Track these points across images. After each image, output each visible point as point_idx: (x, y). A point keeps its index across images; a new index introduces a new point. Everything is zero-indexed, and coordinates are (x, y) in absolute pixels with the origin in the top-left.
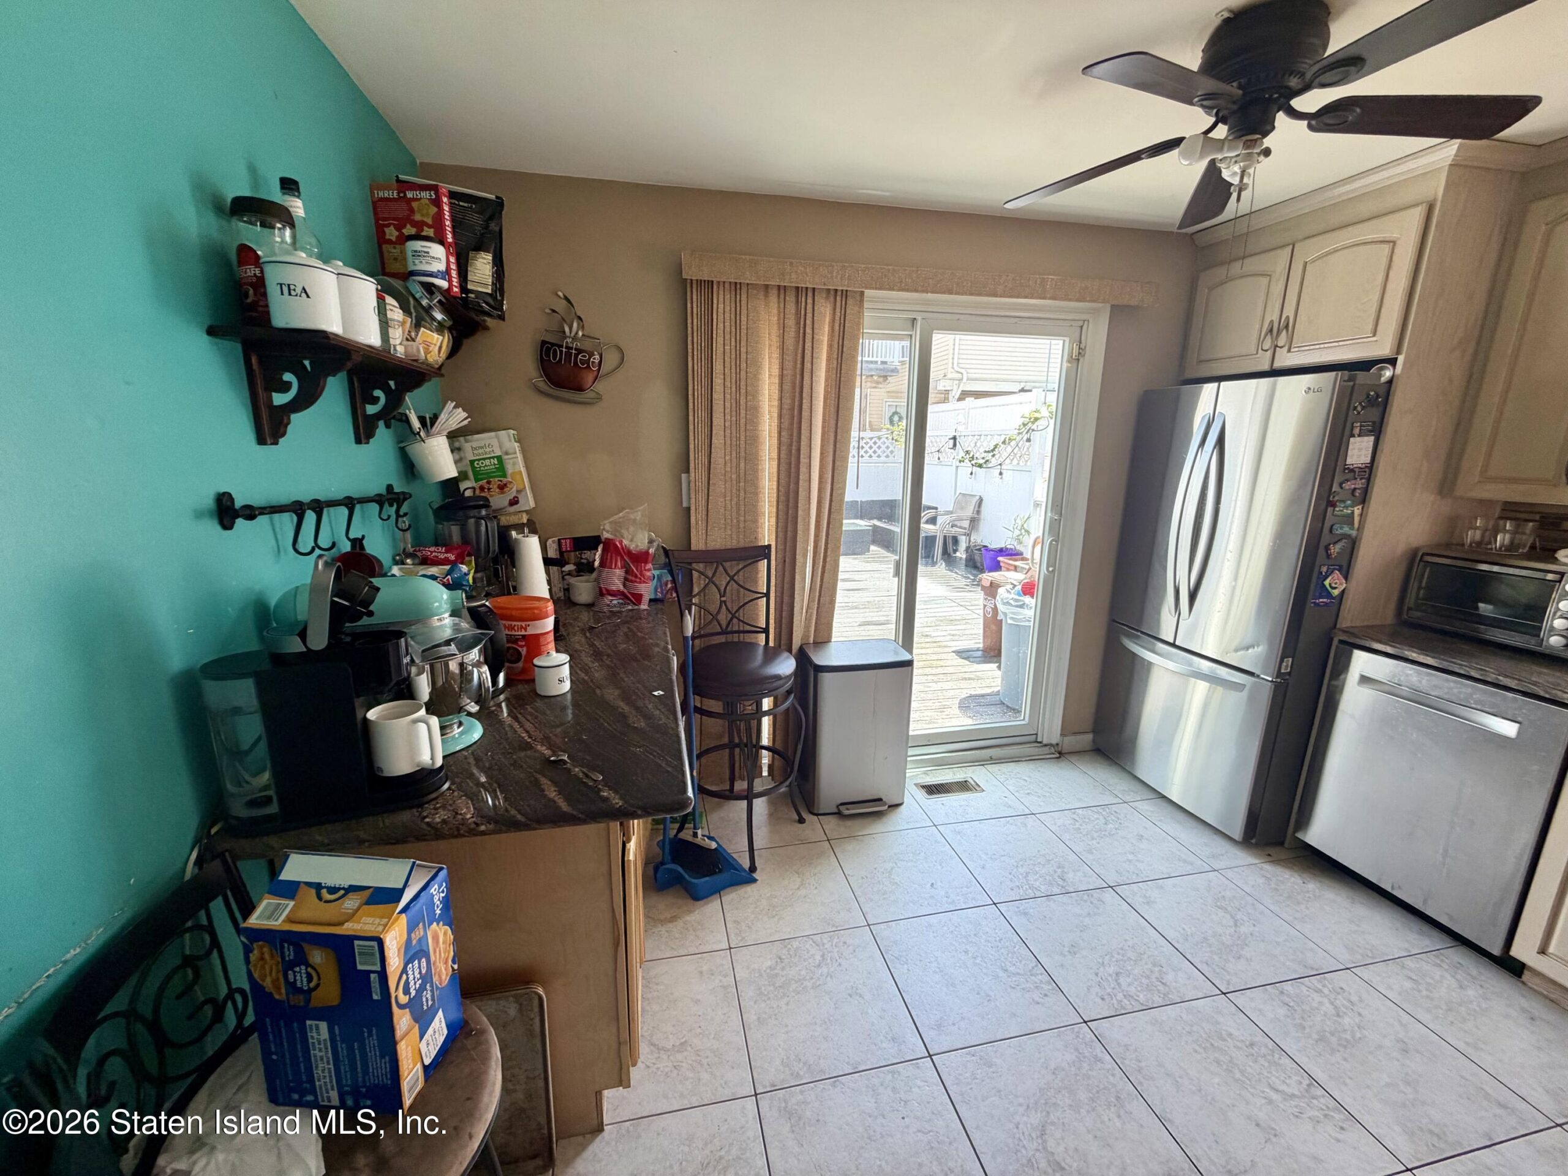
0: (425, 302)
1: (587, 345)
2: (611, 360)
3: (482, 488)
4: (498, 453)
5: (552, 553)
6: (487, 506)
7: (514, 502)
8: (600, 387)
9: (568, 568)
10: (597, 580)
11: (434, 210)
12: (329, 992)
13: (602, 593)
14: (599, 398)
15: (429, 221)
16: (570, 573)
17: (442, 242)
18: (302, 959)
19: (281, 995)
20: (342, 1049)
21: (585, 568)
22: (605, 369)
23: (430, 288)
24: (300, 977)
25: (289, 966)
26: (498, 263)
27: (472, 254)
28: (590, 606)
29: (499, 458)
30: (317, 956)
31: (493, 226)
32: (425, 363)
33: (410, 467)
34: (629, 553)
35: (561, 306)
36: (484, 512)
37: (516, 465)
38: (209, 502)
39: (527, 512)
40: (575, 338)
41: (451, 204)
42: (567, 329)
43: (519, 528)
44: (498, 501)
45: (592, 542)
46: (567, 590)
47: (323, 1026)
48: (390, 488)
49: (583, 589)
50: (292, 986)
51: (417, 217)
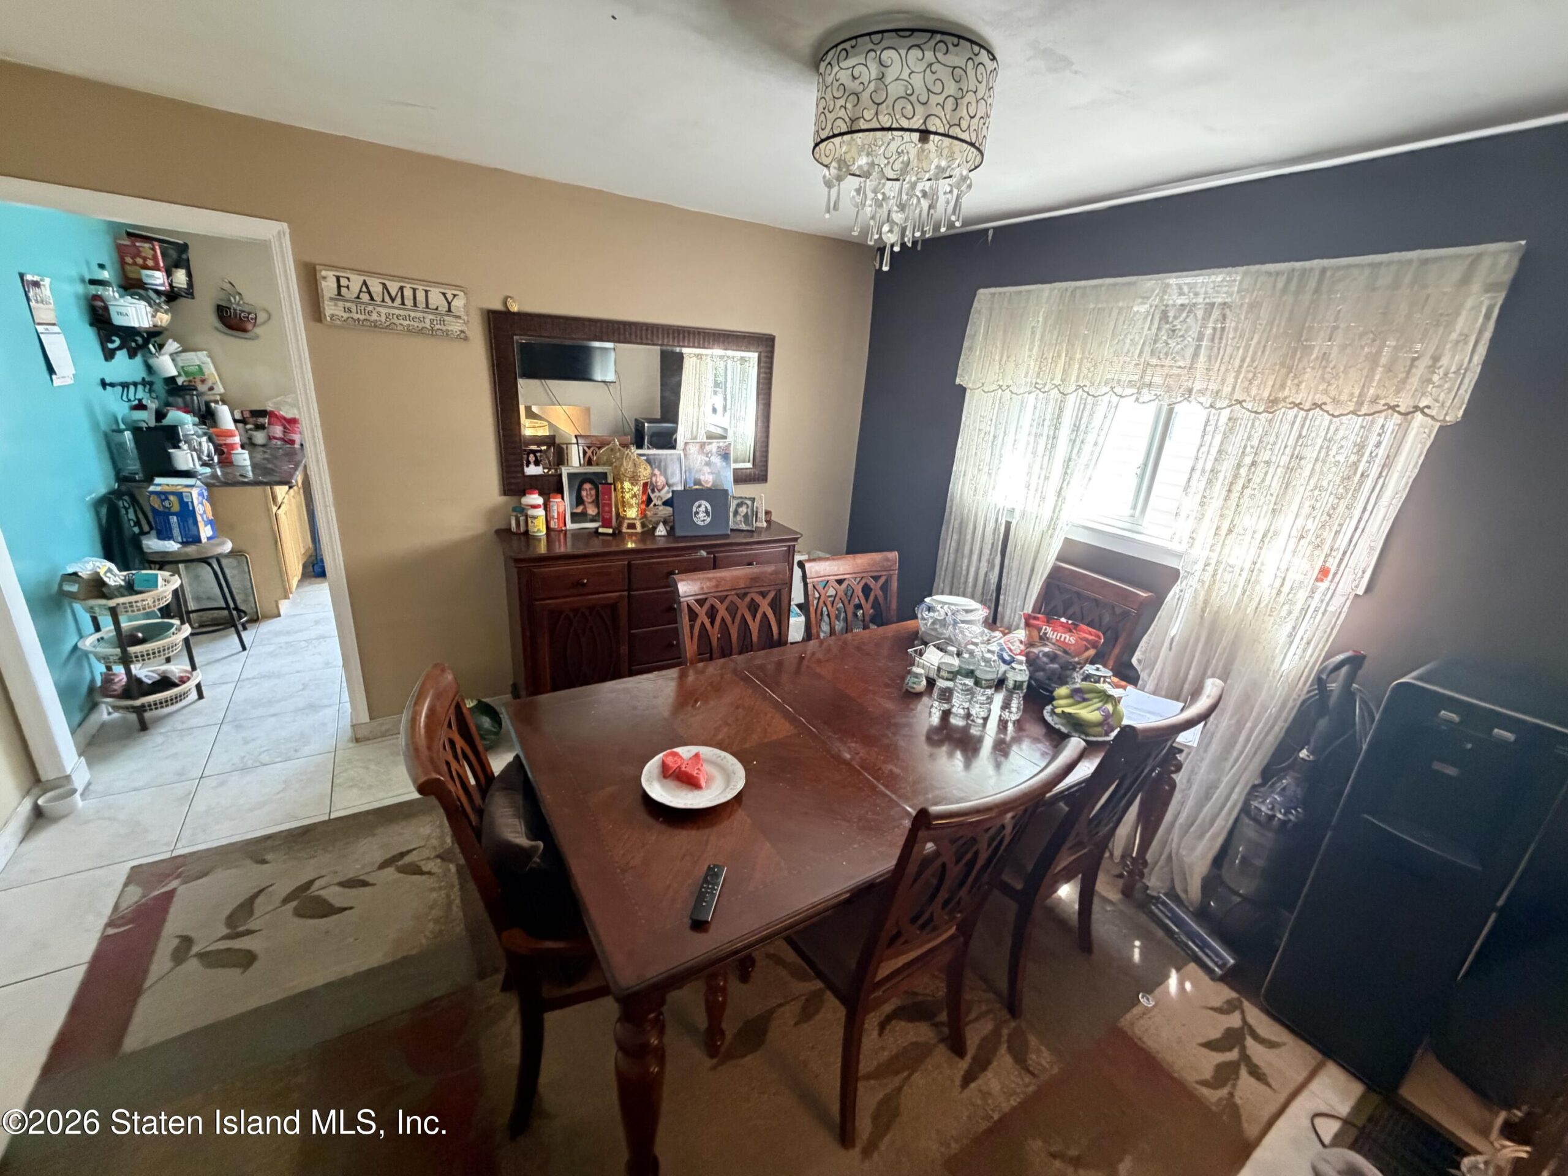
0: (157, 301)
1: (247, 309)
2: (261, 317)
3: (190, 381)
4: (198, 363)
5: (238, 416)
6: (196, 389)
7: (211, 389)
8: (257, 330)
9: (249, 426)
10: (268, 433)
11: (152, 252)
12: (176, 508)
13: (270, 438)
14: (257, 337)
15: (150, 257)
16: (251, 430)
17: (159, 270)
18: (167, 499)
19: (161, 509)
20: (181, 524)
21: (260, 427)
22: (259, 321)
23: (157, 292)
24: (167, 504)
25: (163, 501)
26: (189, 275)
27: (174, 269)
28: (263, 446)
29: (199, 366)
30: (172, 498)
31: (184, 256)
32: (161, 326)
33: (149, 369)
34: (285, 419)
35: (227, 286)
36: (195, 393)
37: (210, 370)
38: (99, 381)
39: (220, 395)
40: (238, 304)
41: (160, 247)
42: (232, 299)
43: (216, 402)
44: (202, 388)
45: (263, 413)
46: (250, 439)
47: (175, 518)
48: (143, 379)
49: (260, 437)
50: (164, 507)
51: (143, 254)
